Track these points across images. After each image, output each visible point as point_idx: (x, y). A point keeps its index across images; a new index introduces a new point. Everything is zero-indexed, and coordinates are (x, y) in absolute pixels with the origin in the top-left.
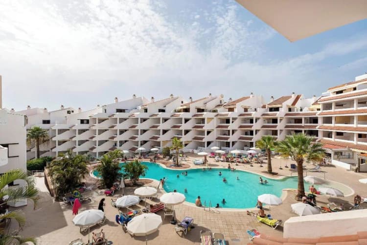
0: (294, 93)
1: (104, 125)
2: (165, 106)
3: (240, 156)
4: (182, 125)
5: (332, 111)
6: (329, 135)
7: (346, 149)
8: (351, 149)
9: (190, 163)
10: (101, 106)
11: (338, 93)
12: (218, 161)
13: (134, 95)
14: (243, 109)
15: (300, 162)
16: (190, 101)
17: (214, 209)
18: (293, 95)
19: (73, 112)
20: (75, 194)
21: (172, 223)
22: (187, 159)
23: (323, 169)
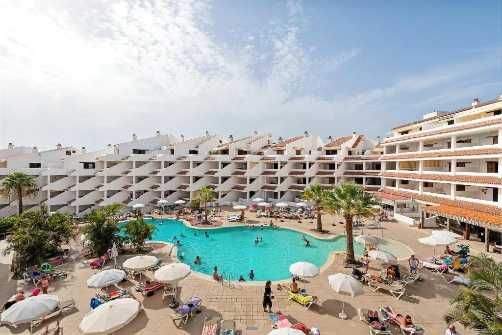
0: (355, 133)
1: (115, 171)
2: (198, 147)
3: (288, 209)
4: (219, 170)
5: (396, 154)
6: (393, 183)
7: (410, 200)
8: (416, 200)
9: (225, 219)
10: (112, 145)
11: (403, 133)
12: (260, 216)
13: (158, 132)
14: (295, 152)
15: (348, 218)
16: (229, 140)
17: (236, 283)
18: (354, 136)
19: (74, 152)
20: (44, 267)
21: (171, 307)
22: (220, 214)
23: (383, 224)
